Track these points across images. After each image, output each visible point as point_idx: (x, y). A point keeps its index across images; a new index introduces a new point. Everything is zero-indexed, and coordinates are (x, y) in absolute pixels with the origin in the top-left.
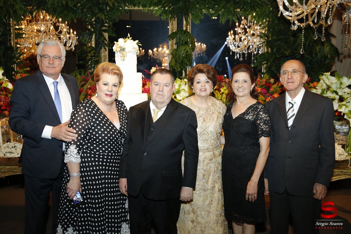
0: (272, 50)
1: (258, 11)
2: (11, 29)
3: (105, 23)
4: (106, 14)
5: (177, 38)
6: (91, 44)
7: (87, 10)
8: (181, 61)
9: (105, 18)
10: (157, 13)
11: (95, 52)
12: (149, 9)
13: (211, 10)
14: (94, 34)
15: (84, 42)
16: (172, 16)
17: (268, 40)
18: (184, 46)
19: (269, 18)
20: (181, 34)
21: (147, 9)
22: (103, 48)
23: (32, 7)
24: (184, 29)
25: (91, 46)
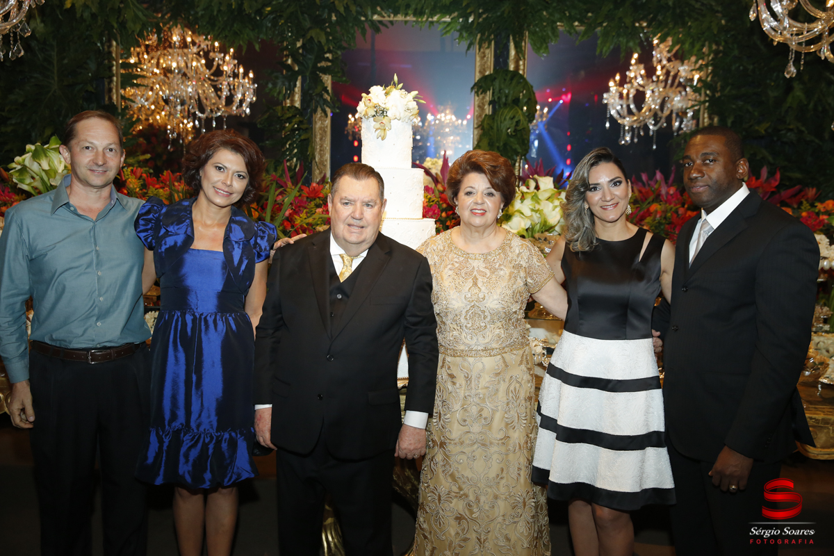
0: (722, 120)
1: (690, 27)
2: (113, 66)
3: (326, 53)
4: (328, 30)
5: (493, 89)
6: (292, 101)
7: (285, 21)
8: (502, 144)
9: (328, 40)
10: (448, 29)
11: (301, 119)
12: (430, 19)
13: (576, 23)
14: (300, 78)
15: (275, 95)
16: (484, 37)
17: (714, 95)
18: (511, 109)
19: (718, 44)
20: (505, 80)
21: (424, 19)
22: (319, 109)
23: (160, 15)
24: (512, 67)
25: (292, 107)
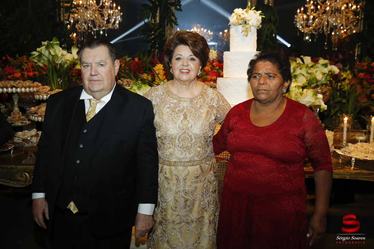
6: (155, 20)
14: (159, 8)
18: (268, 24)
22: (169, 25)
24: (266, 3)
25: (155, 23)
